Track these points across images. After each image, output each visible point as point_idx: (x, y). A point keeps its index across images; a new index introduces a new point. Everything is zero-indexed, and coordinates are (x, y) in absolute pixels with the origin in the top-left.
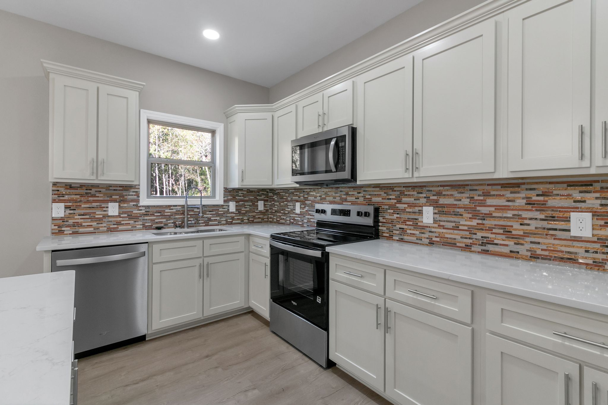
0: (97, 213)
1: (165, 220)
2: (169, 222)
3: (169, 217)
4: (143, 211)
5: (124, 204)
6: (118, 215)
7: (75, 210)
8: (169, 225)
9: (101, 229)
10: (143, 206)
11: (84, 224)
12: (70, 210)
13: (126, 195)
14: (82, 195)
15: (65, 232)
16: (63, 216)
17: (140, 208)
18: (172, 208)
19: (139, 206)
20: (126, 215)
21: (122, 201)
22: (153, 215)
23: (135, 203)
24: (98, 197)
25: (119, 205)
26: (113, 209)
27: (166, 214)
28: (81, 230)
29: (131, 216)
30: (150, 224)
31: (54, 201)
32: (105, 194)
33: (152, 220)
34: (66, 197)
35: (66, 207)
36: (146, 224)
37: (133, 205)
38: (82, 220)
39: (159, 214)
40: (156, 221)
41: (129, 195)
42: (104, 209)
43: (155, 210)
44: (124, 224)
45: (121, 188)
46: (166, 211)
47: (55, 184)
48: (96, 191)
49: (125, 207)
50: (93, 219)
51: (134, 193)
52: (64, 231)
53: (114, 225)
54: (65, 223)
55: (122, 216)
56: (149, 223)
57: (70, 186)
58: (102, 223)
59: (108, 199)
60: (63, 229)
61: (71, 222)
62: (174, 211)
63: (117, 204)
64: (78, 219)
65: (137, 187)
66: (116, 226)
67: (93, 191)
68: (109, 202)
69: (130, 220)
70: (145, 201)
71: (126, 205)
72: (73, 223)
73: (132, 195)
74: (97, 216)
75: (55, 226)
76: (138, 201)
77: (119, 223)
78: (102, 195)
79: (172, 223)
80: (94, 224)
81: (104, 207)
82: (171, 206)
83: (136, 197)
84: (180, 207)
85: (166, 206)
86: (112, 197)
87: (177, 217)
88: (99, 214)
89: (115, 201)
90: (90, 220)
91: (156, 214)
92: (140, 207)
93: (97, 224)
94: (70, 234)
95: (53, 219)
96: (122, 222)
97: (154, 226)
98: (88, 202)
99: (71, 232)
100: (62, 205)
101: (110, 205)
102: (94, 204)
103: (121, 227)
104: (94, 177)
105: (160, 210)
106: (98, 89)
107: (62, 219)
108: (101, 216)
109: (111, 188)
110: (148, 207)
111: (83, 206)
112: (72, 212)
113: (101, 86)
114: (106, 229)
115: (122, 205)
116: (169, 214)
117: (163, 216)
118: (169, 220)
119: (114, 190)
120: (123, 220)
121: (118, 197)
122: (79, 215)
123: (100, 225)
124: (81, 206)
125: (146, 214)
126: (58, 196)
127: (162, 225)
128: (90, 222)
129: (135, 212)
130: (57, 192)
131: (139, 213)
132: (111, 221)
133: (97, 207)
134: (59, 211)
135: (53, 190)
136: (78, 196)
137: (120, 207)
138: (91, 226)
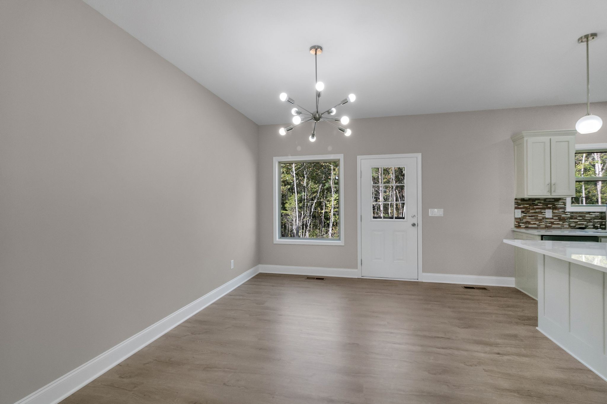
0: (539, 216)
1: (586, 223)
2: (589, 224)
3: (589, 221)
4: (569, 216)
5: (555, 210)
6: (551, 217)
7: (526, 213)
8: (589, 226)
9: (541, 226)
10: (568, 212)
11: (531, 222)
12: (524, 213)
13: (557, 205)
14: (530, 205)
15: (522, 227)
16: (520, 217)
17: (567, 214)
18: (591, 214)
19: (565, 212)
20: (557, 218)
21: (554, 208)
22: (576, 218)
23: (563, 210)
24: (539, 206)
25: (553, 211)
26: (549, 214)
27: (586, 218)
28: (530, 226)
29: (560, 219)
30: (574, 225)
31: (516, 208)
32: (543, 204)
33: (576, 222)
34: (521, 206)
35: (522, 212)
36: (571, 225)
37: (562, 211)
38: (530, 220)
39: (581, 218)
40: (579, 223)
41: (559, 204)
42: (543, 213)
43: (578, 215)
44: (555, 224)
45: (553, 200)
46: (587, 216)
47: (516, 199)
48: (538, 202)
49: (556, 212)
50: (536, 219)
51: (562, 203)
52: (521, 225)
53: (549, 224)
54: (522, 221)
55: (554, 218)
56: (573, 224)
57: (523, 200)
58: (542, 223)
59: (545, 207)
60: (520, 224)
61: (524, 220)
62: (593, 216)
63: (551, 210)
64: (528, 219)
65: (564, 199)
66: (550, 225)
67: (536, 202)
68: (545, 209)
69: (559, 222)
70: (570, 208)
71: (556, 211)
72: (526, 221)
73: (561, 204)
74: (539, 218)
75: (516, 222)
76: (565, 208)
77: (552, 223)
78: (541, 205)
79: (592, 225)
80: (537, 222)
81: (543, 212)
82: (591, 212)
83: (563, 205)
84: (598, 213)
85: (587, 212)
86: (547, 206)
87: (595, 220)
89: (549, 208)
90: (535, 220)
91: (578, 218)
92: (566, 212)
93: (539, 222)
95: (516, 219)
96: (555, 223)
97: (577, 226)
98: (533, 209)
99: (524, 227)
100: (520, 211)
101: (547, 211)
102: (537, 210)
103: (554, 226)
104: (549, 194)
105: (582, 215)
106: (550, 139)
107: (520, 219)
108: (541, 218)
109: (547, 200)
110: (572, 213)
111: (531, 211)
112: (525, 215)
113: (552, 138)
114: (544, 226)
115: (554, 211)
116: (589, 218)
117: (584, 219)
118: (589, 223)
119: (549, 201)
120: (555, 221)
121: (551, 206)
122: (529, 217)
123: (541, 224)
124: (529, 211)
125: (571, 218)
126: (518, 206)
127: (584, 226)
128: (535, 221)
129: (563, 216)
130: (517, 203)
131: (566, 217)
132: (547, 221)
133: (539, 212)
134: (519, 214)
135: (515, 202)
136: (528, 206)
137: (553, 212)
138: (536, 223)
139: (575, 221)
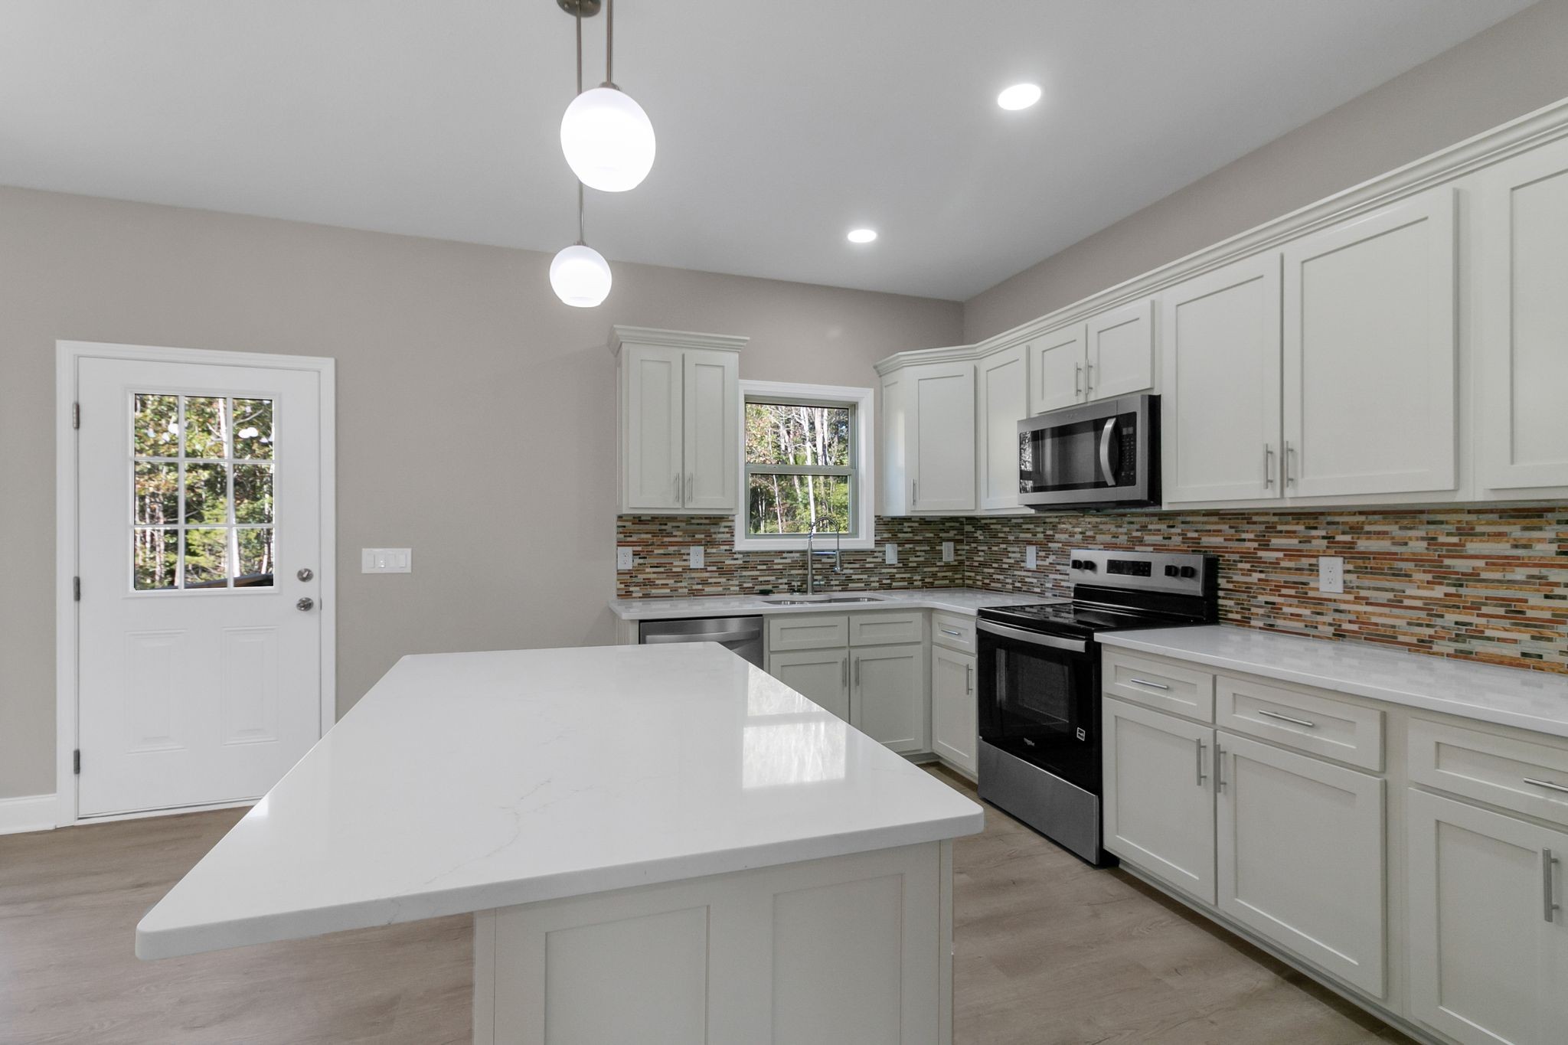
0: (675, 563)
1: (773, 578)
2: (780, 581)
3: (780, 573)
4: (740, 562)
5: (712, 548)
6: (703, 567)
7: (646, 558)
8: (781, 586)
9: (680, 590)
10: (740, 553)
11: (657, 582)
12: (640, 558)
13: (715, 533)
14: (654, 534)
15: (634, 595)
16: (631, 568)
17: (736, 556)
18: (785, 555)
19: (733, 551)
20: (714, 568)
21: (709, 543)
22: (754, 568)
23: (727, 547)
24: (676, 536)
25: (705, 551)
26: (696, 557)
27: (775, 567)
28: (654, 591)
29: (722, 571)
30: (750, 585)
31: (620, 543)
32: (685, 532)
33: (755, 578)
34: (634, 538)
35: (635, 554)
36: (745, 585)
37: (726, 550)
38: (655, 576)
39: (764, 567)
40: (760, 579)
41: (719, 533)
42: (685, 557)
43: (758, 559)
44: (711, 583)
45: (707, 521)
46: (776, 561)
47: (620, 517)
48: (673, 527)
49: (714, 553)
50: (669, 573)
51: (727, 530)
52: (632, 592)
53: (698, 584)
54: (634, 580)
55: (709, 569)
56: (749, 582)
57: (638, 520)
58: (681, 582)
59: (690, 539)
60: (631, 589)
61: (641, 577)
62: (788, 561)
63: (702, 549)
64: (649, 573)
65: (730, 518)
66: (700, 587)
67: (668, 527)
68: (690, 545)
69: (720, 577)
70: (742, 543)
71: (714, 551)
72: (644, 579)
73: (723, 533)
74: (674, 570)
75: (621, 583)
76: (731, 543)
77: (704, 582)
78: (680, 533)
79: (786, 584)
80: (671, 582)
81: (684, 554)
82: (784, 552)
83: (729, 535)
84: (798, 555)
85: (776, 552)
86: (694, 536)
87: (792, 572)
88: (677, 565)
89: (698, 543)
90: (664, 576)
91: (759, 567)
92: (735, 553)
93: (675, 582)
94: (640, 597)
95: (619, 573)
96: (710, 580)
97: (757, 587)
98: (663, 545)
99: (641, 595)
100: (629, 550)
101: (693, 549)
102: (671, 549)
103: (708, 589)
105: (766, 558)
106: (683, 356)
107: (629, 573)
108: (680, 569)
109: (693, 521)
110: (747, 553)
111: (656, 552)
112: (642, 561)
113: (688, 353)
114: (686, 590)
115: (709, 551)
116: (781, 566)
117: (771, 570)
118: (781, 578)
119: (698, 524)
120: (711, 578)
121: (703, 536)
122: (651, 567)
123: (679, 584)
124: (653, 551)
125: (744, 567)
126: (625, 536)
127: (769, 587)
128: (665, 579)
129: (727, 562)
130: (623, 530)
131: (734, 565)
132: (694, 578)
133: (675, 554)
134: (626, 559)
135: (618, 527)
136: (649, 536)
137: (706, 554)
138: (667, 584)
139: (753, 576)
